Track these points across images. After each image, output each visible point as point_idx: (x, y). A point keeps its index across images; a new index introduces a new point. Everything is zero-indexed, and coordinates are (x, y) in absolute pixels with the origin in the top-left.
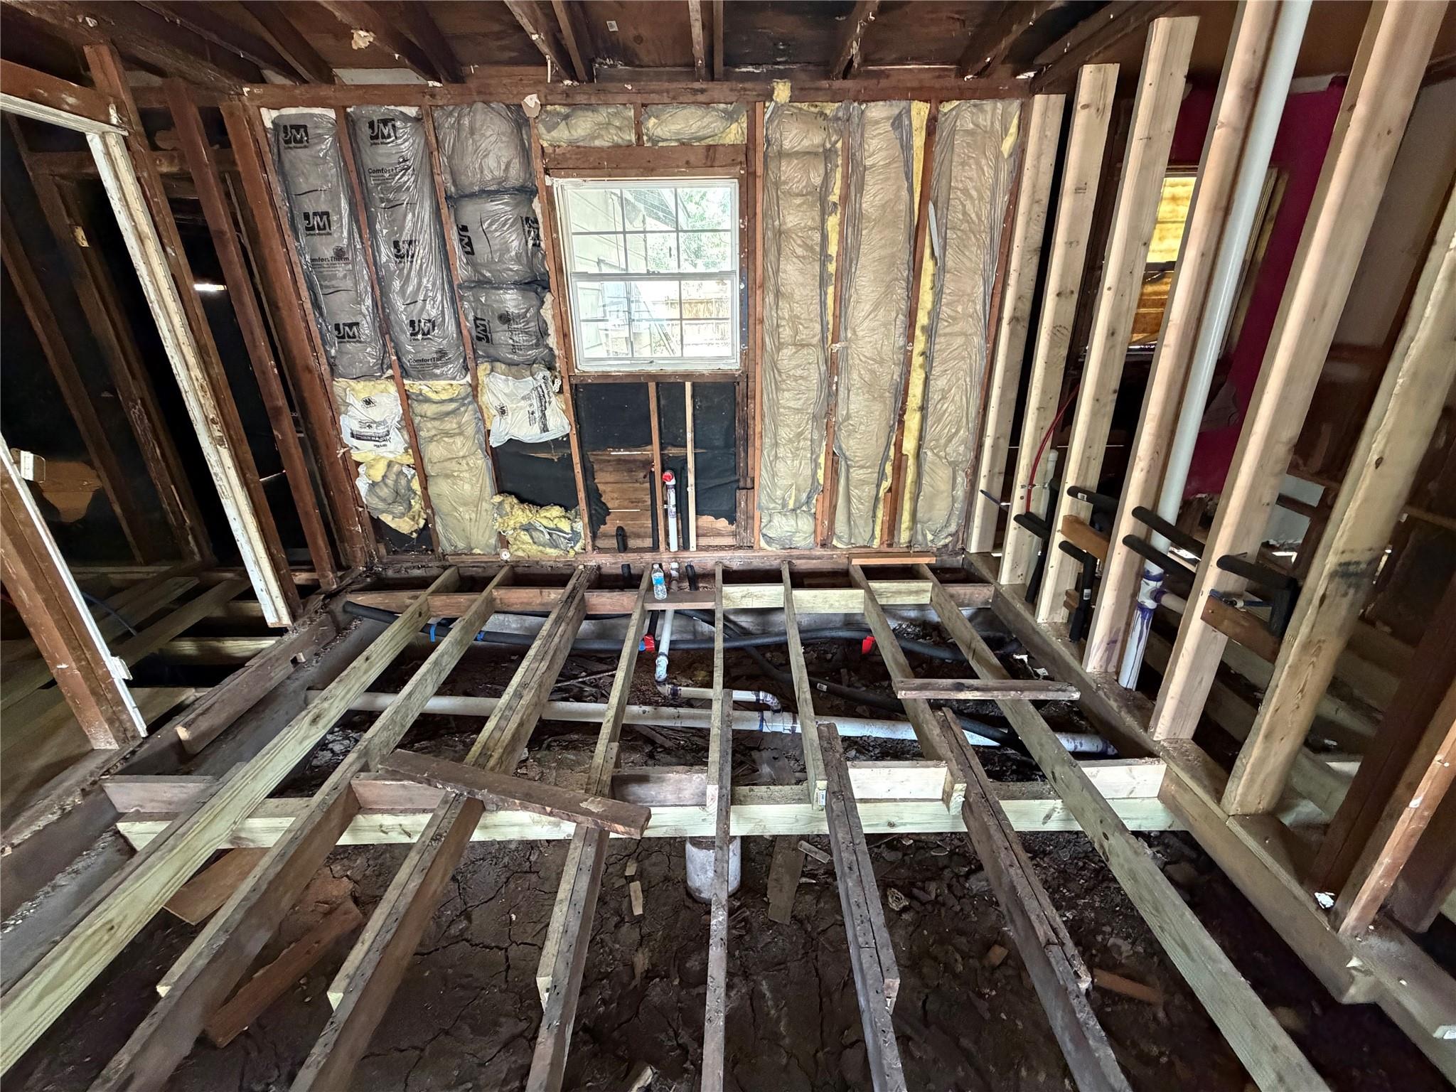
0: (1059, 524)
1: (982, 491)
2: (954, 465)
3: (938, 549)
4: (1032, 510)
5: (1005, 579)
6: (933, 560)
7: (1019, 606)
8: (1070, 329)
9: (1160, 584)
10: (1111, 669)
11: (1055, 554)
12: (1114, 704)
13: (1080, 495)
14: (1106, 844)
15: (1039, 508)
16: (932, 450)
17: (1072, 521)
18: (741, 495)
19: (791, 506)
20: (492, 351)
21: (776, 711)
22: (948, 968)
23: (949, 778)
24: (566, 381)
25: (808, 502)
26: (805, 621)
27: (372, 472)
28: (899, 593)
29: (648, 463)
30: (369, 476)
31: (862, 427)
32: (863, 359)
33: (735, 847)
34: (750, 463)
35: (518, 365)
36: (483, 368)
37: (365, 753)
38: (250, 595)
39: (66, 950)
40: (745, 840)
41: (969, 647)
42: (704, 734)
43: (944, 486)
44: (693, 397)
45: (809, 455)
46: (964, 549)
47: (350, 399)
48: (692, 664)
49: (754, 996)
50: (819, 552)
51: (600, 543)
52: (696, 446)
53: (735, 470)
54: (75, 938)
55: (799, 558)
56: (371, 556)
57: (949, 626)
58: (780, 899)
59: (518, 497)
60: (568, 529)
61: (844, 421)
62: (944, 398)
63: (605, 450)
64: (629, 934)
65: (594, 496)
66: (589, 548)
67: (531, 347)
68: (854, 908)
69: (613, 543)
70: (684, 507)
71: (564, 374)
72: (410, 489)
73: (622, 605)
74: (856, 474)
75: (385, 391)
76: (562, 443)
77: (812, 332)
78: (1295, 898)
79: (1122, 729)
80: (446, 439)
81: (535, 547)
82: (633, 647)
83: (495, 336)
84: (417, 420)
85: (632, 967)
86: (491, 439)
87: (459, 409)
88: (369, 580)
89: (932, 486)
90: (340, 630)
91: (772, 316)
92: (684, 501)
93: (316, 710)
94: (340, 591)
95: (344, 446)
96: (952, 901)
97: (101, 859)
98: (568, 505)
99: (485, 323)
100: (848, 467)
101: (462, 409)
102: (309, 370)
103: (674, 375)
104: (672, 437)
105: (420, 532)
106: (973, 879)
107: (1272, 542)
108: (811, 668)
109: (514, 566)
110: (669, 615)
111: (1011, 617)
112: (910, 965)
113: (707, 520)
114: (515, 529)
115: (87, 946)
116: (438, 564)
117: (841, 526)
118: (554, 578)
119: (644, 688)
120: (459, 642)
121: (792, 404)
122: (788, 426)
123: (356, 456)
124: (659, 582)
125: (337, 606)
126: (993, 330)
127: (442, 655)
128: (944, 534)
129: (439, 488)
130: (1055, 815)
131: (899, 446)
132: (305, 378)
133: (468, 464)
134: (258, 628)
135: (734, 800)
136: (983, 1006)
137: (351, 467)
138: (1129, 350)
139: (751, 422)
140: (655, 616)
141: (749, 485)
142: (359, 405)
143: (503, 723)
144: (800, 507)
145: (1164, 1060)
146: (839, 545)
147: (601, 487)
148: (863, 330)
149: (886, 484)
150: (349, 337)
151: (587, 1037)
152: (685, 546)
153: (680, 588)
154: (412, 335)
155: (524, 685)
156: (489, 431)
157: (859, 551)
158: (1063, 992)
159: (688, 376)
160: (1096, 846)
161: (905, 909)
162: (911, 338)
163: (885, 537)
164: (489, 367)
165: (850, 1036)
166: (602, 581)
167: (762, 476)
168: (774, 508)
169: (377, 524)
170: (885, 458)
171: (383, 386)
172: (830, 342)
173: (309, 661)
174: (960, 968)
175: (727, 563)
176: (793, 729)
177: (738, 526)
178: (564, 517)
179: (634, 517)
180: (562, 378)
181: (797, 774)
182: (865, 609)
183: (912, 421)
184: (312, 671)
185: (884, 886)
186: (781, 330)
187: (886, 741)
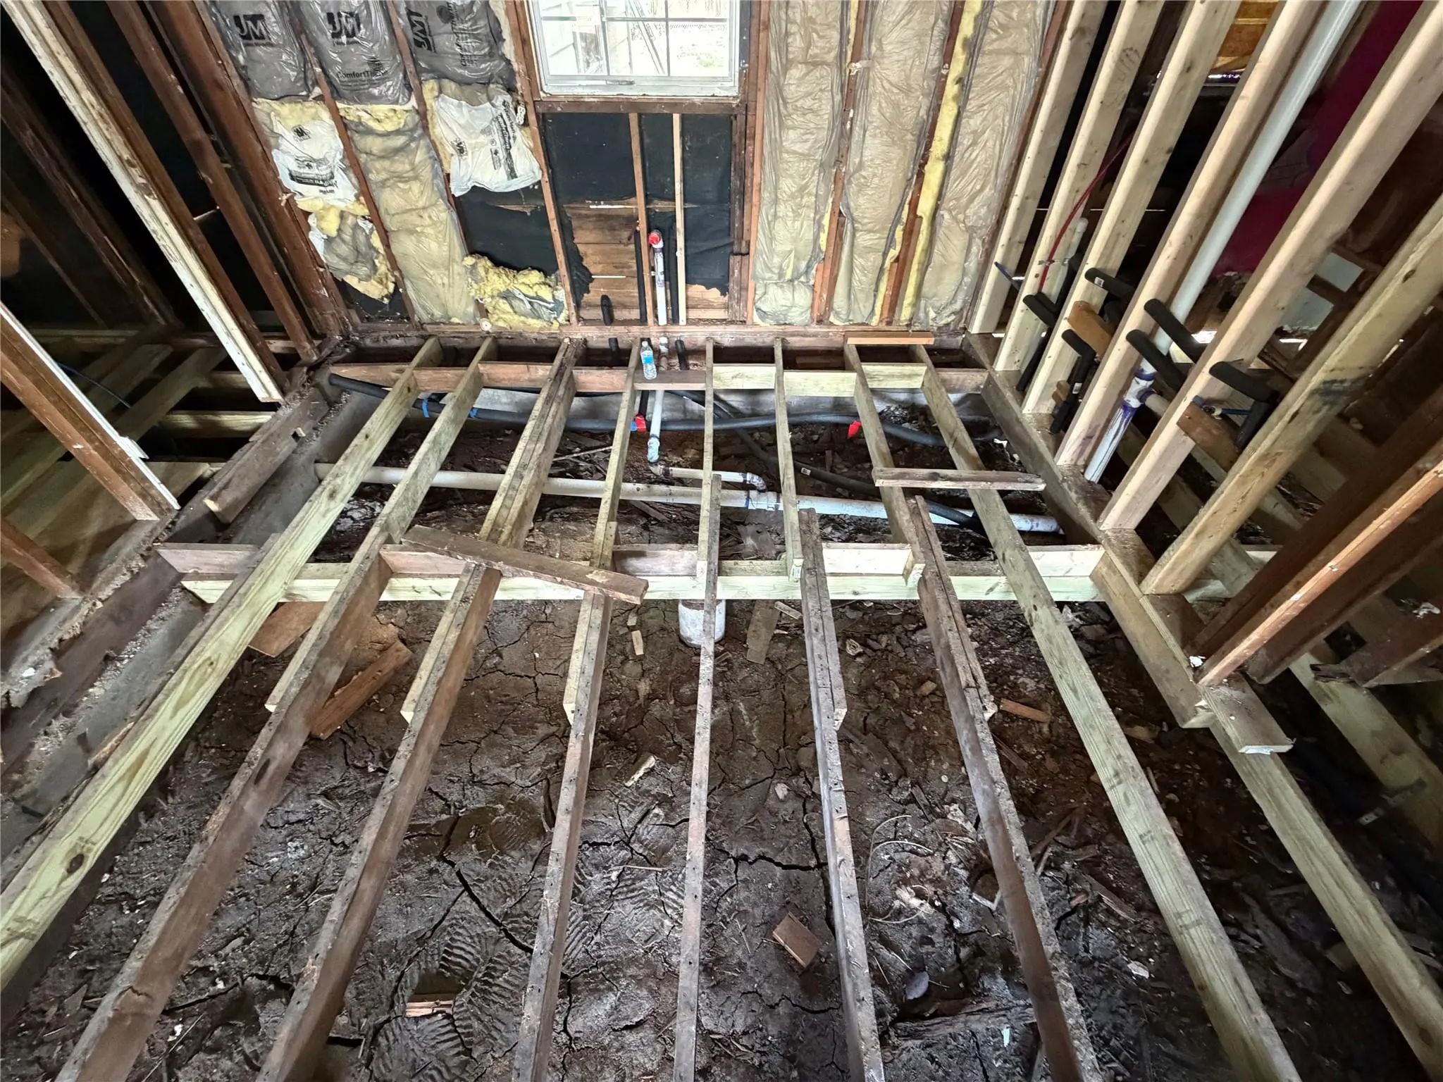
0: (1068, 310)
1: (997, 264)
2: (971, 230)
3: (939, 328)
4: (1044, 290)
5: (1001, 364)
6: (930, 341)
7: (1009, 395)
8: (1142, 55)
9: (1150, 383)
10: (1081, 462)
11: (1057, 342)
12: (1073, 495)
13: (1097, 279)
14: (1033, 614)
15: (1052, 289)
16: (950, 211)
17: (1083, 308)
18: (735, 261)
19: (788, 276)
20: (437, 63)
21: (760, 491)
22: (887, 696)
23: (911, 558)
24: (531, 108)
25: (807, 273)
26: (794, 402)
27: (324, 225)
28: (892, 376)
29: (632, 220)
30: (322, 230)
31: (876, 180)
32: (887, 85)
33: (721, 608)
34: (746, 223)
35: (469, 84)
36: (430, 87)
37: (386, 527)
38: (229, 365)
39: (182, 679)
40: (729, 602)
41: (951, 436)
42: (695, 509)
43: (956, 256)
44: (682, 134)
45: (812, 215)
46: (965, 329)
47: (279, 128)
48: (683, 441)
49: (733, 713)
50: (815, 328)
51: (585, 314)
52: (685, 201)
53: (728, 231)
54: (185, 671)
55: (793, 335)
56: (344, 323)
57: (935, 411)
58: (757, 646)
59: (491, 259)
60: (549, 299)
61: (855, 172)
62: (974, 143)
63: (583, 202)
64: (632, 668)
65: (575, 259)
66: (574, 319)
67: (483, 58)
68: (817, 660)
69: (598, 314)
70: (673, 275)
71: (528, 99)
72: (371, 247)
73: (612, 384)
74: (864, 239)
75: (315, 117)
76: (532, 193)
77: (827, 43)
78: (1175, 658)
79: (1075, 517)
80: (401, 185)
81: (516, 317)
82: (625, 430)
83: (437, 40)
84: (363, 158)
85: (637, 691)
86: (453, 186)
87: (408, 145)
88: (348, 350)
89: (943, 256)
90: (332, 403)
91: (780, 18)
92: (672, 266)
93: (330, 487)
94: (323, 362)
95: (286, 191)
96: (899, 649)
97: (179, 610)
98: (547, 268)
99: (422, 20)
100: (855, 230)
101: (413, 145)
102: (219, 86)
103: (660, 102)
104: (658, 189)
105: (389, 296)
106: (918, 633)
107: (1286, 328)
108: (798, 449)
109: (496, 337)
110: (660, 395)
111: (999, 405)
112: (858, 694)
113: (698, 290)
114: (492, 297)
115: (197, 677)
116: (416, 333)
117: (839, 301)
118: (540, 353)
119: (636, 464)
120: (453, 421)
121: (798, 148)
122: (791, 176)
123: (302, 204)
124: (648, 361)
125: (323, 379)
126: (1050, 47)
127: (438, 435)
128: (948, 312)
129: (404, 246)
130: (997, 589)
131: (914, 205)
132: (216, 97)
133: (430, 217)
134: (248, 402)
135: (721, 571)
136: (910, 722)
137: (300, 218)
138: (1208, 81)
139: (748, 170)
140: (645, 395)
141: (744, 250)
142: (290, 136)
143: (508, 502)
144: (797, 278)
145: (1039, 757)
146: (836, 322)
147: (581, 248)
148: (890, 43)
149: (893, 253)
150: (256, 37)
151: (604, 737)
152: (674, 319)
153: (670, 366)
154: (334, 35)
155: (523, 466)
156: (448, 175)
157: (857, 328)
158: (971, 719)
159: (675, 105)
160: (1026, 614)
161: (859, 655)
162: (947, 56)
163: (886, 314)
164: (436, 87)
165: (805, 740)
166: (592, 357)
167: (759, 241)
168: (770, 279)
169: (343, 287)
170: (896, 221)
171: (313, 110)
172: (849, 60)
173: (309, 435)
174: (897, 695)
175: (718, 339)
176: (777, 507)
177: (730, 298)
178: (545, 284)
179: (619, 284)
180: (526, 104)
181: (778, 547)
182: (856, 393)
183: (934, 172)
184: (315, 445)
185: (843, 637)
186: (790, 40)
187: (860, 519)
